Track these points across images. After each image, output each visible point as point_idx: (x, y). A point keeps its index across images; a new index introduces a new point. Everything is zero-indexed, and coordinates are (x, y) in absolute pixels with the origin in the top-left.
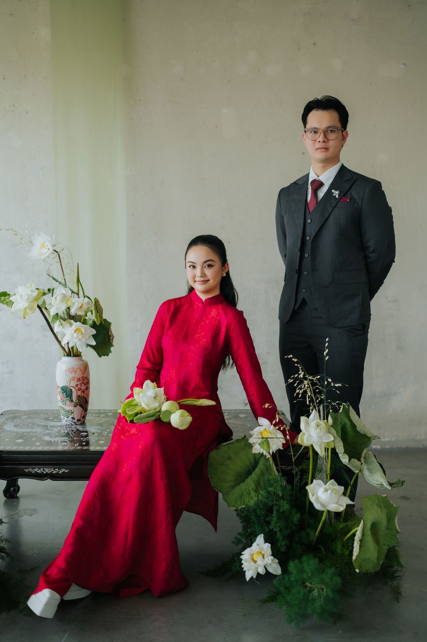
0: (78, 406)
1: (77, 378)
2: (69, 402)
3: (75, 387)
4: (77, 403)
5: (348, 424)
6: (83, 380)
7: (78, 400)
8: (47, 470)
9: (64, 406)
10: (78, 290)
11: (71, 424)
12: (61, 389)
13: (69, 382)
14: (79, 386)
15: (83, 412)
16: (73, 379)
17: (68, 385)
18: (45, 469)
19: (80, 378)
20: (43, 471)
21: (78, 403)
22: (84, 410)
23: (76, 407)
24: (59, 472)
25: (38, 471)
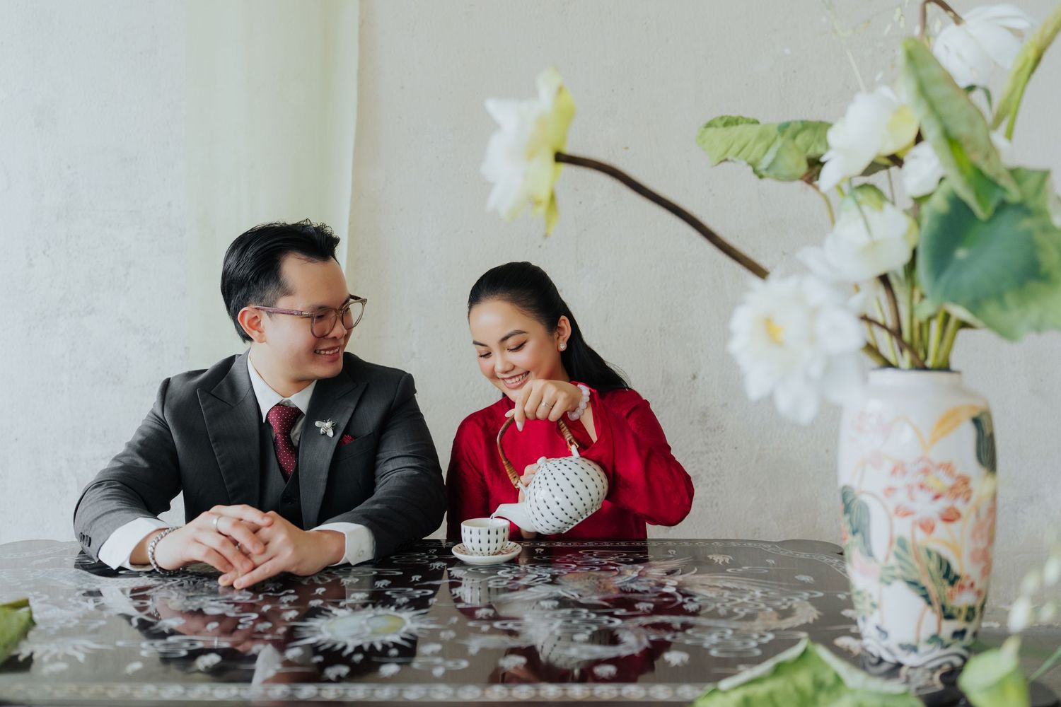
4: (892, 568)
7: (898, 556)
14: (901, 497)
22: (937, 607)
23: (889, 584)
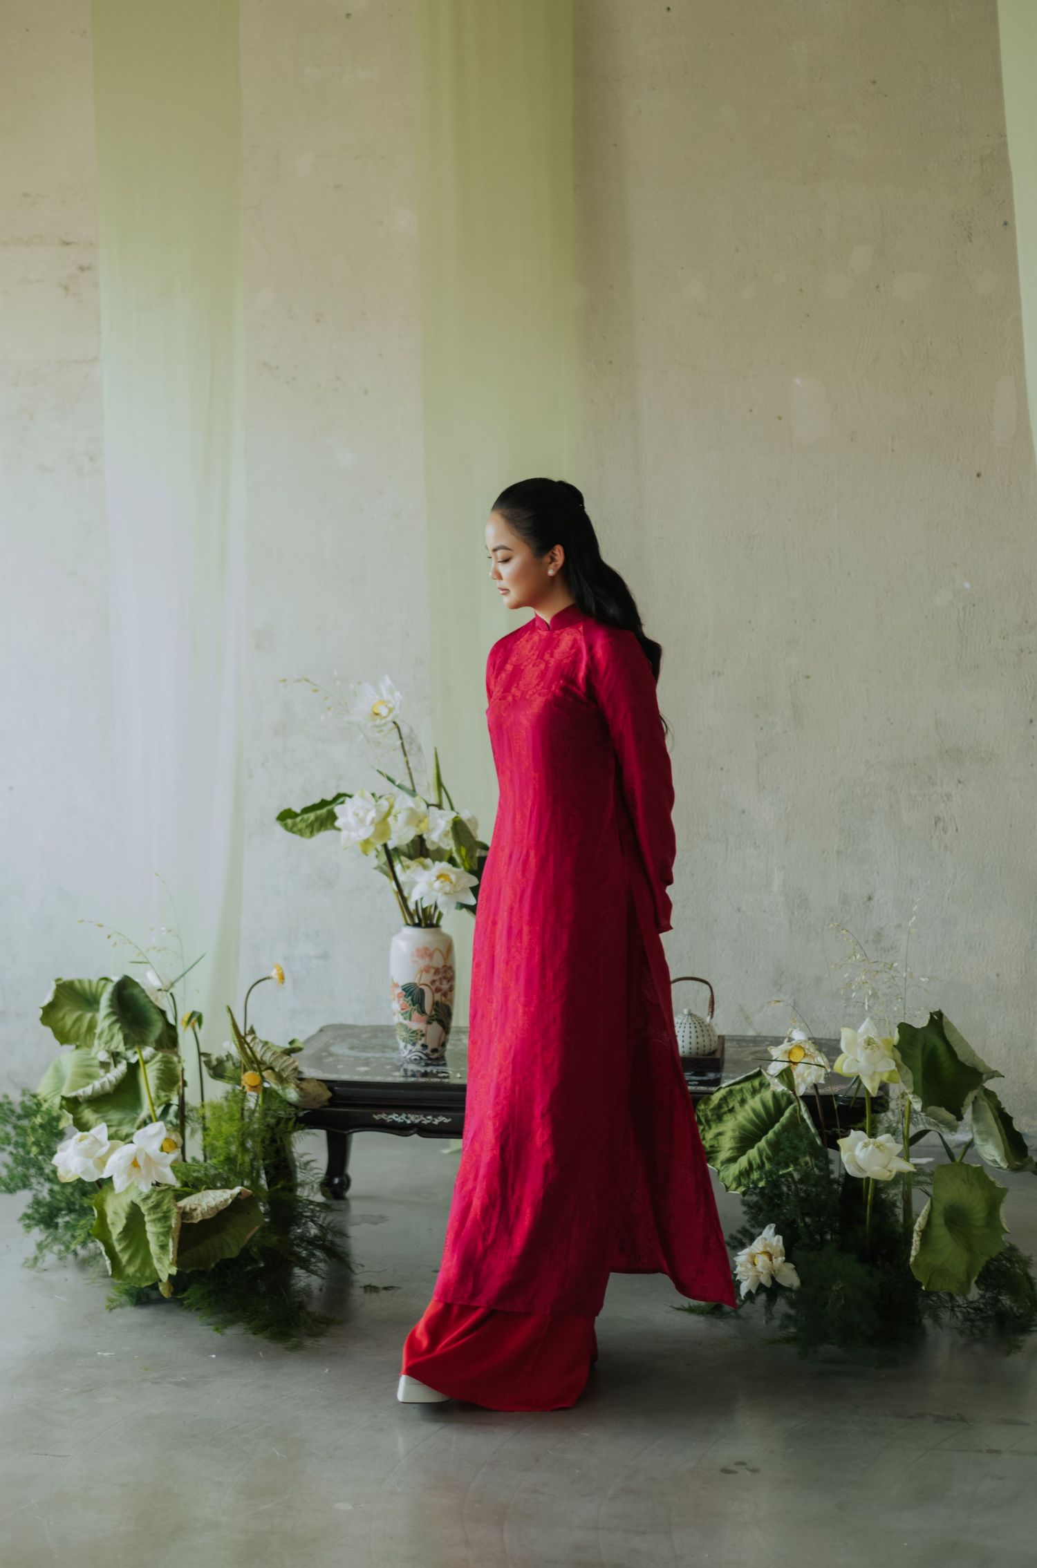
0: (435, 1024)
1: (434, 968)
2: (417, 1014)
3: (430, 984)
4: (433, 1016)
5: (941, 1049)
6: (445, 971)
7: (436, 1010)
8: (413, 1118)
9: (407, 1022)
10: (441, 801)
11: (420, 1057)
12: (403, 990)
13: (419, 976)
14: (437, 983)
15: (444, 1034)
16: (427, 969)
17: (416, 981)
18: (409, 1115)
19: (440, 967)
20: (406, 1120)
21: (435, 1017)
22: (445, 1030)
23: (431, 1023)
24: (434, 1123)
25: (396, 1119)
